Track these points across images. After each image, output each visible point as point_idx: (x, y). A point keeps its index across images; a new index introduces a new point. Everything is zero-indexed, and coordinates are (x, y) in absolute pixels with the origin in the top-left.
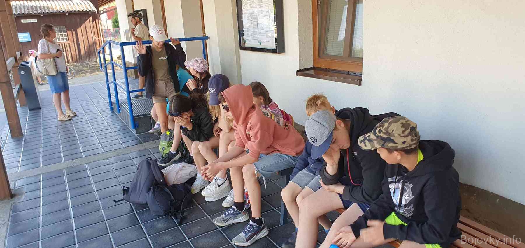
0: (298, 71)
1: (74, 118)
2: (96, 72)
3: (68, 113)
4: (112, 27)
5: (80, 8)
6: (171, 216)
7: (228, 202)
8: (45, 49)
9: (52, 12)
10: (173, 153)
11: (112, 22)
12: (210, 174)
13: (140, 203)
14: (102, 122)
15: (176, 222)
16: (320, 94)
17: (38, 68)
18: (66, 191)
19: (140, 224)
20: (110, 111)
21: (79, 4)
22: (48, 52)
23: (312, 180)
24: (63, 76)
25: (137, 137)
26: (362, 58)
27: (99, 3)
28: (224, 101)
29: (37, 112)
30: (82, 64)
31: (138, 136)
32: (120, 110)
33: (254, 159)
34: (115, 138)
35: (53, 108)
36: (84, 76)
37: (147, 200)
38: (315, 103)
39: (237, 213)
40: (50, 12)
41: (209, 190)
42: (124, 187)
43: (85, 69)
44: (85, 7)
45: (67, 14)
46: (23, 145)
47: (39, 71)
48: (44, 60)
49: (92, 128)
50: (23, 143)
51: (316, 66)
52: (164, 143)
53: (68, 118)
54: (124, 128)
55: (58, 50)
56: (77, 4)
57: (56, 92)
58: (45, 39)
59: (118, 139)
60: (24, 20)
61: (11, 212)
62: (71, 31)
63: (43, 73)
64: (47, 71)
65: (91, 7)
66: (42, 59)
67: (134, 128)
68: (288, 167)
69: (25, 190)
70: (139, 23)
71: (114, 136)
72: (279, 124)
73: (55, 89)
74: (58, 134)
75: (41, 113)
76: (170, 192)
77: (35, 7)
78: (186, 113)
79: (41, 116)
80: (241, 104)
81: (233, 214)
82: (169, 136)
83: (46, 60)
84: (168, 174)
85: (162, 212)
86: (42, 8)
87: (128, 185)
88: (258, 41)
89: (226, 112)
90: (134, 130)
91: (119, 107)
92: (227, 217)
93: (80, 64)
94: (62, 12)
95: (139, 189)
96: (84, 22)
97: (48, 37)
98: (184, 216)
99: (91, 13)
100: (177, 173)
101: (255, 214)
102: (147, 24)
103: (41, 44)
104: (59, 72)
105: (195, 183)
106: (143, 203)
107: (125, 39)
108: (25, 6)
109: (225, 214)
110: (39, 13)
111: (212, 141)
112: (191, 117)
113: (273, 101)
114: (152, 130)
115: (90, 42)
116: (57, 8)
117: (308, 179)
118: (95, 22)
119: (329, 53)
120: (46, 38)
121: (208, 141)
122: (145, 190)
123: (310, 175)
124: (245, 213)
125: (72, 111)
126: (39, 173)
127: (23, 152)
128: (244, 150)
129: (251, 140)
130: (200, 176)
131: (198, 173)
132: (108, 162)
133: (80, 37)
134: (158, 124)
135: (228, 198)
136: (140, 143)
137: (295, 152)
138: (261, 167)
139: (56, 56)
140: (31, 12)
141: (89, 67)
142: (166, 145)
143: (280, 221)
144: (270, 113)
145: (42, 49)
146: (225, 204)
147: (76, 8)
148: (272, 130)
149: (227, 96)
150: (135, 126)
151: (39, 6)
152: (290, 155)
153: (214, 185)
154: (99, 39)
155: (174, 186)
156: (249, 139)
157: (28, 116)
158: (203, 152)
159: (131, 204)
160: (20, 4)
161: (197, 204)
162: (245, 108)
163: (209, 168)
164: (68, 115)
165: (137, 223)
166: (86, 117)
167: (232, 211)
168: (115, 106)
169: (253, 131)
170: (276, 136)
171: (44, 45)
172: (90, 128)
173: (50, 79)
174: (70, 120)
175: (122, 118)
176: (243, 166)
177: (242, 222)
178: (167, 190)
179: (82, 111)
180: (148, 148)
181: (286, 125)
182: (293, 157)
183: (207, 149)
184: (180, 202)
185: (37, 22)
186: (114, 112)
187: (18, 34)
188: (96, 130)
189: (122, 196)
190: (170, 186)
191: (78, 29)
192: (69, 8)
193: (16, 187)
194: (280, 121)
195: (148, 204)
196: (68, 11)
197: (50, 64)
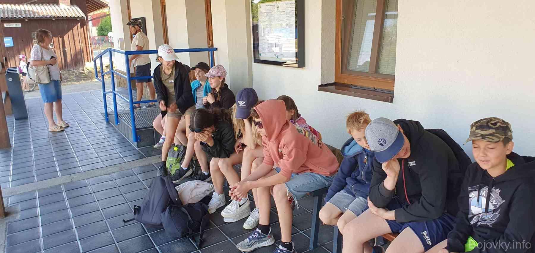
0: (319, 86)
1: (66, 130)
2: (82, 80)
3: (59, 123)
4: (97, 34)
5: (68, 14)
6: (188, 239)
7: (250, 223)
8: (38, 56)
9: (38, 16)
10: (185, 169)
11: (97, 30)
12: (238, 193)
13: (153, 224)
14: (98, 134)
15: (195, 245)
16: (362, 110)
17: (30, 75)
18: (67, 209)
19: (155, 247)
20: (106, 123)
21: (67, 10)
22: (42, 59)
23: (352, 202)
24: (57, 84)
25: (139, 151)
26: (395, 75)
27: (88, 10)
28: (258, 117)
29: (25, 122)
30: (68, 71)
31: (139, 149)
32: (118, 122)
33: (285, 179)
34: (114, 151)
35: (42, 118)
36: (70, 84)
37: (162, 221)
38: (358, 120)
39: (262, 236)
40: (36, 16)
41: (229, 211)
42: (135, 206)
43: (71, 77)
44: (73, 13)
45: (54, 20)
46: (12, 157)
47: (31, 79)
48: (37, 67)
49: (87, 140)
50: (12, 155)
51: (338, 81)
52: (172, 160)
53: (60, 129)
54: (123, 141)
55: (52, 57)
56: (65, 10)
57: (47, 102)
58: (39, 45)
59: (118, 153)
60: (7, 24)
61: (7, 233)
62: (57, 38)
63: (35, 81)
64: (39, 79)
65: (80, 14)
66: (34, 66)
67: (136, 142)
68: (320, 188)
69: (19, 207)
70: (139, 32)
71: (113, 149)
72: (313, 141)
73: (47, 97)
74: (51, 146)
75: (29, 124)
76: (188, 212)
77: (19, 11)
78: (208, 129)
79: (30, 126)
80: (275, 120)
81: (258, 238)
82: (177, 152)
83: (39, 67)
84: (183, 191)
85: (179, 234)
86: (27, 12)
87: (139, 204)
88: (275, 54)
89: (259, 128)
90: (136, 143)
91: (118, 119)
92: (252, 241)
93: (66, 72)
94: (48, 17)
95: (153, 209)
96: (72, 28)
97: (42, 43)
98: (203, 238)
99: (80, 19)
100: (192, 192)
101: (285, 237)
102: (145, 32)
103: (34, 50)
104: (52, 80)
105: (210, 202)
106: (157, 224)
107: (119, 47)
108: (9, 9)
109: (250, 239)
110: (24, 17)
111: (234, 157)
112: (212, 133)
113: (301, 116)
114: (157, 145)
115: (77, 49)
116: (43, 13)
117: (347, 201)
118: (82, 28)
119: (352, 69)
120: (40, 43)
121: (229, 157)
122: (159, 209)
123: (349, 196)
124: (270, 237)
125: (64, 122)
126: (34, 188)
127: (13, 165)
128: (273, 168)
129: (283, 159)
130: (216, 195)
131: (214, 191)
132: (110, 177)
133: (67, 44)
134: (163, 138)
135: (250, 219)
136: (142, 157)
137: (328, 172)
138: (292, 187)
139: (50, 63)
140: (15, 16)
141: (75, 75)
142: (174, 161)
143: (309, 246)
144: (304, 131)
145: (35, 55)
146: (246, 226)
147: (64, 13)
148: (306, 149)
149: (260, 112)
150: (137, 139)
151: (24, 11)
152: (322, 174)
153: (234, 205)
154: (86, 47)
155: (191, 205)
156: (281, 156)
157: (15, 125)
158: (223, 170)
159: (142, 224)
160: (4, 8)
161: (215, 225)
162: (279, 124)
163: (238, 187)
164: (61, 125)
165: (152, 246)
166: (80, 128)
167: (256, 235)
168: (113, 118)
169: (287, 148)
170: (310, 155)
171: (37, 51)
172: (86, 141)
173: (42, 88)
174: (63, 131)
175: (120, 129)
176: (274, 186)
177: (268, 246)
178: (183, 209)
179: (75, 122)
180: (153, 163)
181: (320, 143)
182: (326, 176)
183: (228, 166)
184: (198, 223)
185: (21, 27)
186: (110, 124)
187: (4, 38)
188: (92, 142)
189: (131, 215)
190: (185, 205)
191: (65, 35)
192: (56, 14)
193: (9, 204)
194: (314, 138)
195: (163, 225)
196: (55, 16)
197: (42, 72)
